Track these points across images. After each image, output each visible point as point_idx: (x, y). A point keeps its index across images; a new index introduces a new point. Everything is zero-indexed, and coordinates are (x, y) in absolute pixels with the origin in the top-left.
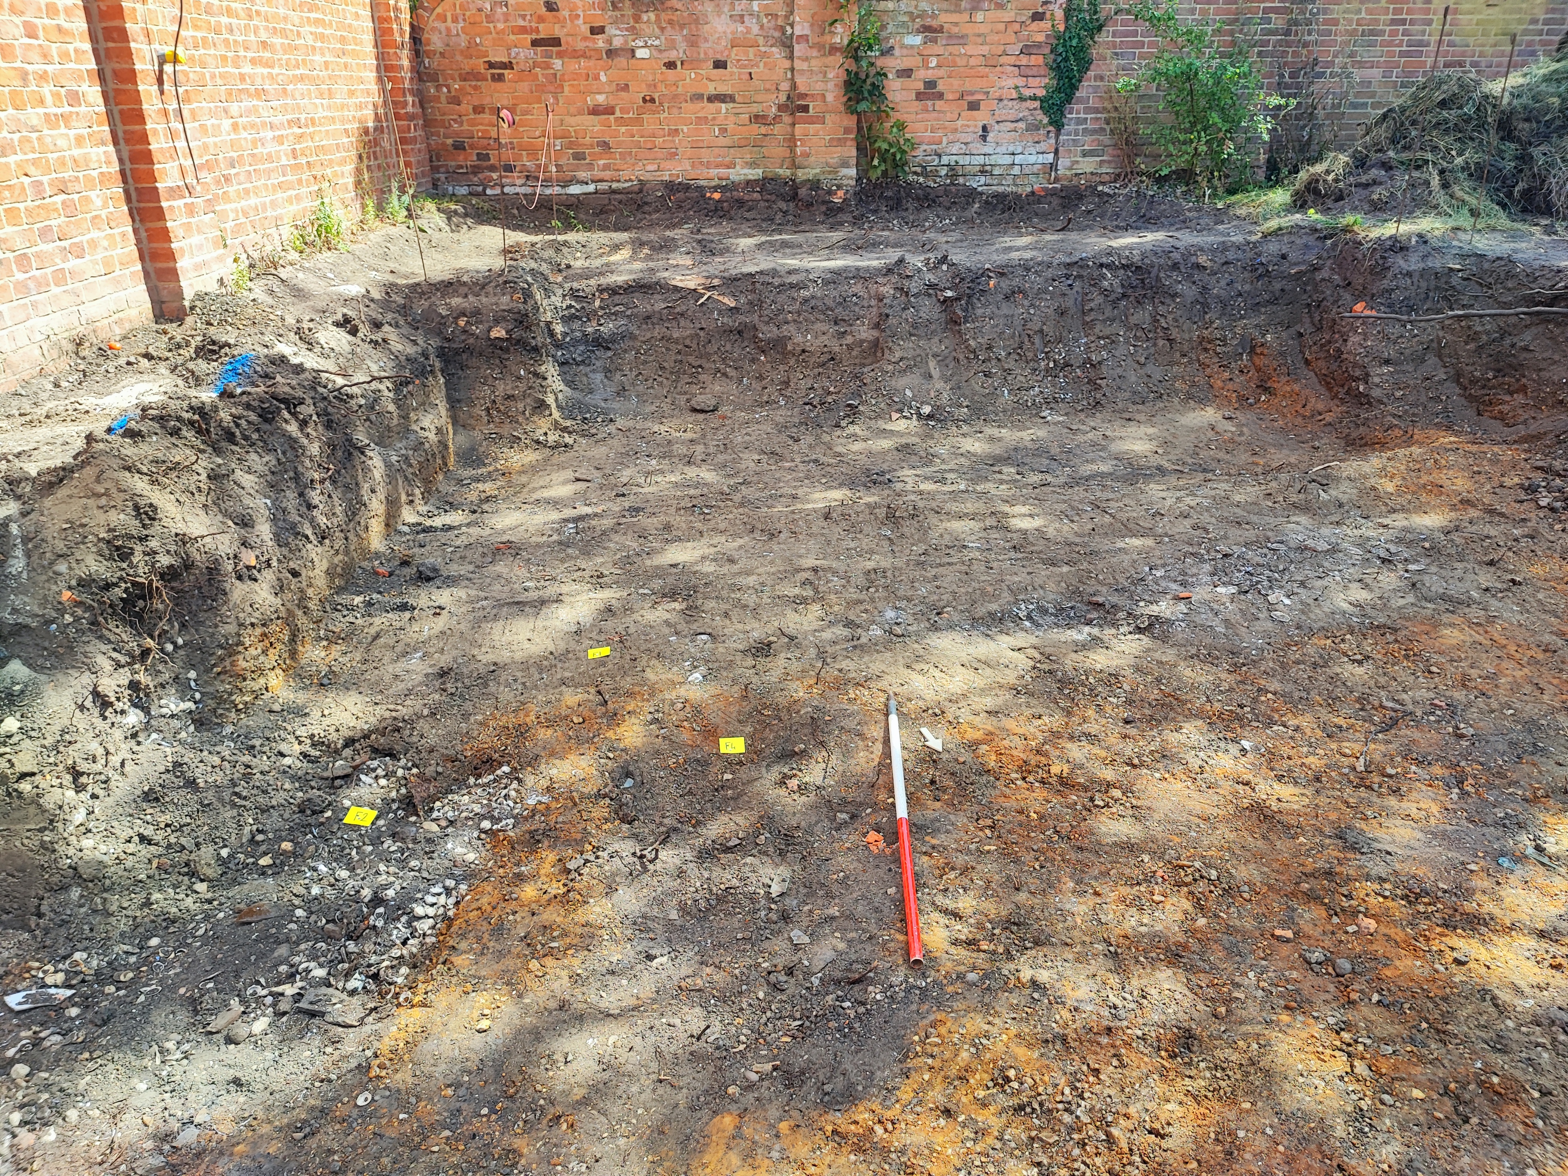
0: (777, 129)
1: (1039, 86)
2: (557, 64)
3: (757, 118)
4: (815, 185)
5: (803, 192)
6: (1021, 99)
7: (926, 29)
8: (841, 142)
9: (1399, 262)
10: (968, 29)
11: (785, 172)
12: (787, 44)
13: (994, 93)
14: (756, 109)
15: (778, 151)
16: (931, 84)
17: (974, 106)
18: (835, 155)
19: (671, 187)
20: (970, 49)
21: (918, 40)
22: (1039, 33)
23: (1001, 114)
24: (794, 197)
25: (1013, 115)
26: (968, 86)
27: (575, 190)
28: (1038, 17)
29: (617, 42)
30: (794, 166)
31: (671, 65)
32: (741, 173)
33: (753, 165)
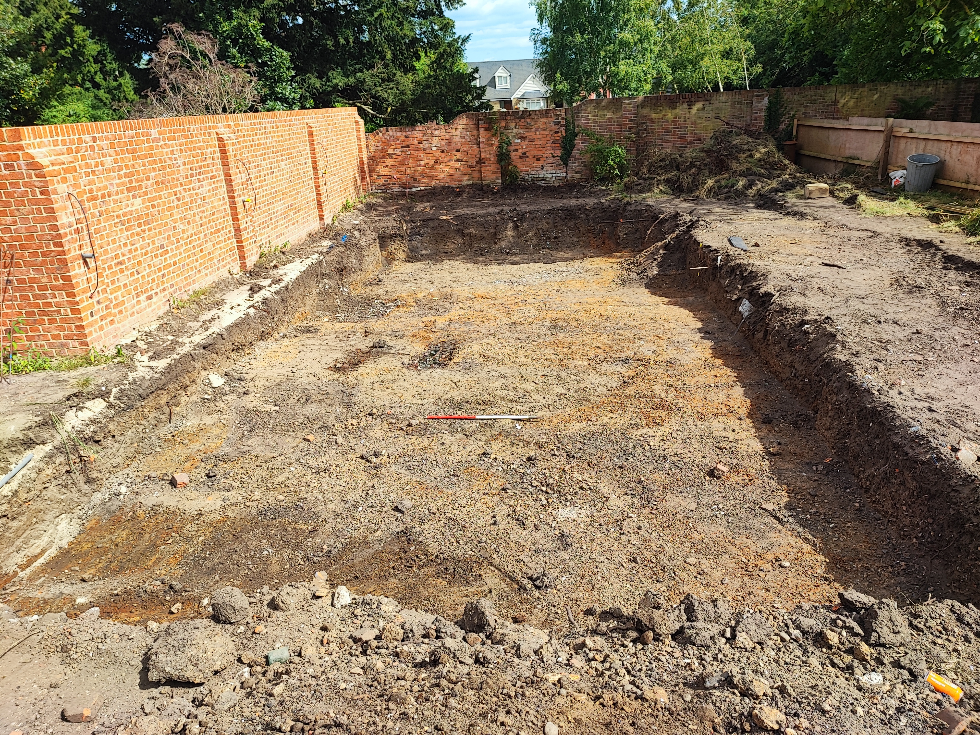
0: (476, 169)
1: (558, 153)
2: (409, 153)
3: (470, 166)
4: (488, 185)
5: (485, 188)
6: (554, 157)
7: (522, 137)
8: (496, 172)
9: (629, 208)
10: (535, 137)
11: (479, 182)
12: (478, 144)
13: (545, 155)
14: (470, 163)
15: (476, 175)
16: (524, 154)
17: (538, 160)
18: (494, 176)
19: (443, 187)
20: (536, 143)
21: (519, 141)
22: (558, 137)
23: (547, 161)
24: (482, 189)
25: (551, 161)
26: (536, 153)
27: (414, 189)
28: (556, 132)
29: (426, 146)
30: (481, 180)
31: (443, 152)
32: (465, 182)
33: (469, 180)
